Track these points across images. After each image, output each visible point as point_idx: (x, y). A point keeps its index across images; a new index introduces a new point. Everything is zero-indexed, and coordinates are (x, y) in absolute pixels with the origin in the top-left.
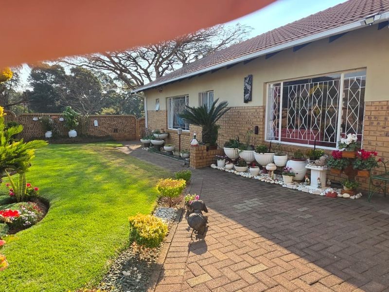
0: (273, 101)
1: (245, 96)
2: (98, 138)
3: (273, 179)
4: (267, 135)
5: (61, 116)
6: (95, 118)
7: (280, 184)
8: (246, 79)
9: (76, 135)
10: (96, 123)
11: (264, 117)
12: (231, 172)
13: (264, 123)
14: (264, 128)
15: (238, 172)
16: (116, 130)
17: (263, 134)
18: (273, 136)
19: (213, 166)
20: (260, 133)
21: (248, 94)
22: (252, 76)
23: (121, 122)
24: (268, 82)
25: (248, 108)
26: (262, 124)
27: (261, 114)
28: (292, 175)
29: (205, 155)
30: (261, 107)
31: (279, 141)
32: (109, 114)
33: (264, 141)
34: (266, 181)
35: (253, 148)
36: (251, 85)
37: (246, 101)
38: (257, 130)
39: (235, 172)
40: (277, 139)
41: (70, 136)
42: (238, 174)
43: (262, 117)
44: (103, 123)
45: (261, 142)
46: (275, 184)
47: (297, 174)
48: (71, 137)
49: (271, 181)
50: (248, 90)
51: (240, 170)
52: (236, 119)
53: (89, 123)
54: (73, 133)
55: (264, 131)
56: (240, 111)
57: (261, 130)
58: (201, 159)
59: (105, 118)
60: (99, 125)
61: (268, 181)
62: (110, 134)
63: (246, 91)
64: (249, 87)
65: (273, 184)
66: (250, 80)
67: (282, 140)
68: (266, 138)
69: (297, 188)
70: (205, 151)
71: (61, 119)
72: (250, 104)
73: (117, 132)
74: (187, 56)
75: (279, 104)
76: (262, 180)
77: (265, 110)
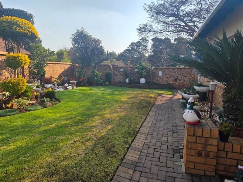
6: (160, 69)
9: (145, 82)
10: (160, 73)
16: (176, 80)
23: (181, 73)
44: (166, 74)
48: (141, 83)
53: (155, 73)
54: (143, 81)
59: (167, 70)
60: (163, 75)
62: (171, 82)
70: (215, 142)
71: (136, 70)
73: (177, 81)
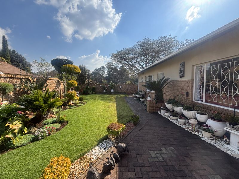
0: (199, 76)
1: (180, 74)
2: (120, 93)
3: (194, 130)
4: (195, 97)
5: (109, 85)
6: (120, 85)
7: (200, 136)
8: (181, 64)
11: (192, 86)
12: (167, 119)
13: (192, 90)
14: (192, 93)
15: (171, 119)
17: (192, 97)
18: (199, 99)
19: (159, 113)
20: (190, 96)
21: (182, 73)
22: (184, 62)
24: (195, 65)
25: (182, 81)
26: (191, 90)
27: (191, 84)
28: (211, 132)
29: (155, 106)
30: (190, 81)
31: (203, 103)
32: (129, 83)
33: (193, 101)
34: (188, 130)
35: (182, 106)
36: (184, 68)
37: (181, 77)
38: (187, 94)
39: (170, 119)
40: (202, 101)
41: (111, 92)
42: (171, 120)
43: (191, 86)
44: (123, 87)
45: (190, 102)
46: (195, 134)
47: (216, 131)
49: (193, 131)
50: (182, 71)
51: (172, 119)
52: (175, 87)
53: (118, 87)
54: (112, 91)
55: (192, 95)
56: (178, 82)
57: (190, 94)
58: (152, 108)
60: (121, 88)
61: (190, 131)
62: (125, 91)
63: (181, 71)
64: (182, 69)
65: (193, 134)
66: (183, 65)
67: (206, 102)
68: (194, 99)
69: (215, 145)
70: (155, 104)
71: (109, 86)
72: (183, 79)
73: (128, 90)
74: (161, 58)
75: (203, 78)
76: (186, 129)
77: (193, 82)
